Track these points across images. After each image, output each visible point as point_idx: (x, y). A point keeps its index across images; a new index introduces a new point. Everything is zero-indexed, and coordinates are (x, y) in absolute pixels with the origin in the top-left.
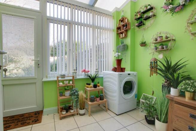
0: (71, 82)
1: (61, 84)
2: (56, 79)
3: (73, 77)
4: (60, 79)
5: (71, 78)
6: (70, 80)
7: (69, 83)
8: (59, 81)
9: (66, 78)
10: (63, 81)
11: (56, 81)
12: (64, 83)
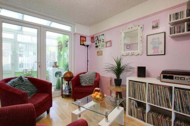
0: (30, 73)
1: (25, 73)
2: (22, 71)
3: (31, 70)
4: (24, 71)
5: (31, 71)
6: (29, 72)
7: (29, 73)
8: (24, 72)
9: (28, 71)
10: (26, 72)
11: (22, 72)
12: (26, 73)
